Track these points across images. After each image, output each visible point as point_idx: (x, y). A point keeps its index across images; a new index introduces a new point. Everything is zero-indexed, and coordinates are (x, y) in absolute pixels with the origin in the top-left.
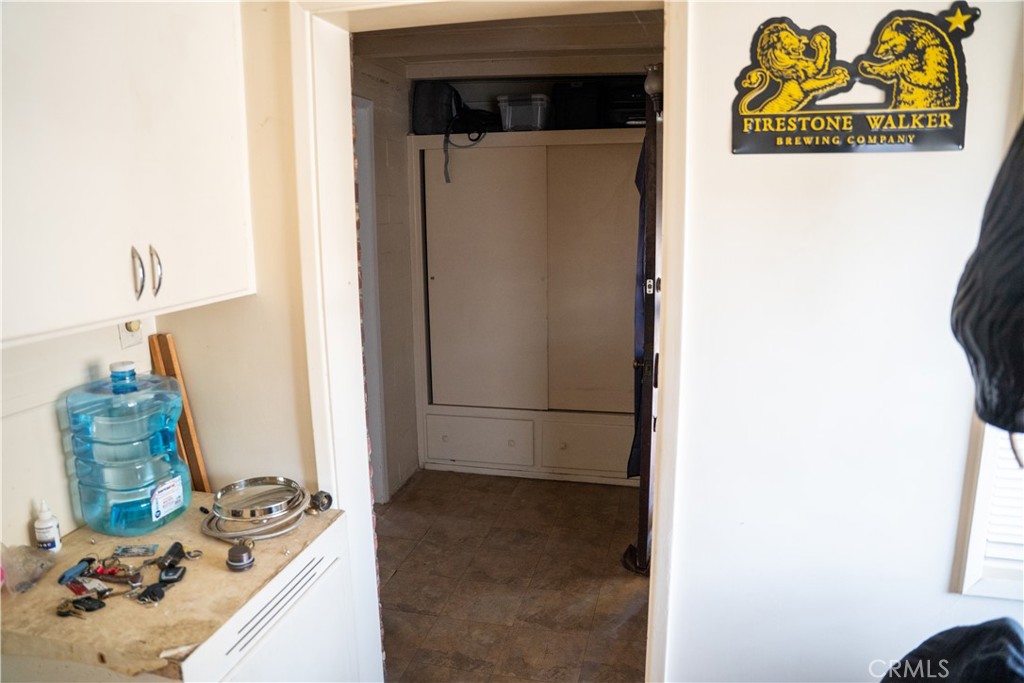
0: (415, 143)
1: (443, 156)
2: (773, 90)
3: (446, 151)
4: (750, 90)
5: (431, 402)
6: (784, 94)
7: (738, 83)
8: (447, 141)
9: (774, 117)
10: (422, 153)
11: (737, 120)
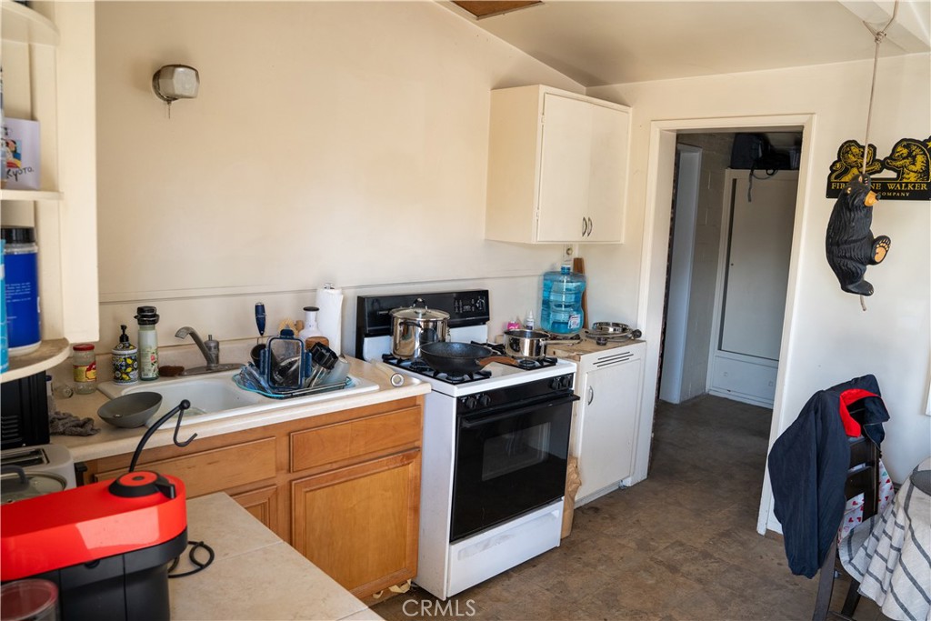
0: (730, 174)
1: (749, 184)
2: (846, 171)
3: (750, 181)
4: (835, 171)
5: (720, 349)
6: (851, 173)
7: (831, 168)
8: (751, 174)
9: (845, 183)
10: (735, 181)
11: (829, 184)
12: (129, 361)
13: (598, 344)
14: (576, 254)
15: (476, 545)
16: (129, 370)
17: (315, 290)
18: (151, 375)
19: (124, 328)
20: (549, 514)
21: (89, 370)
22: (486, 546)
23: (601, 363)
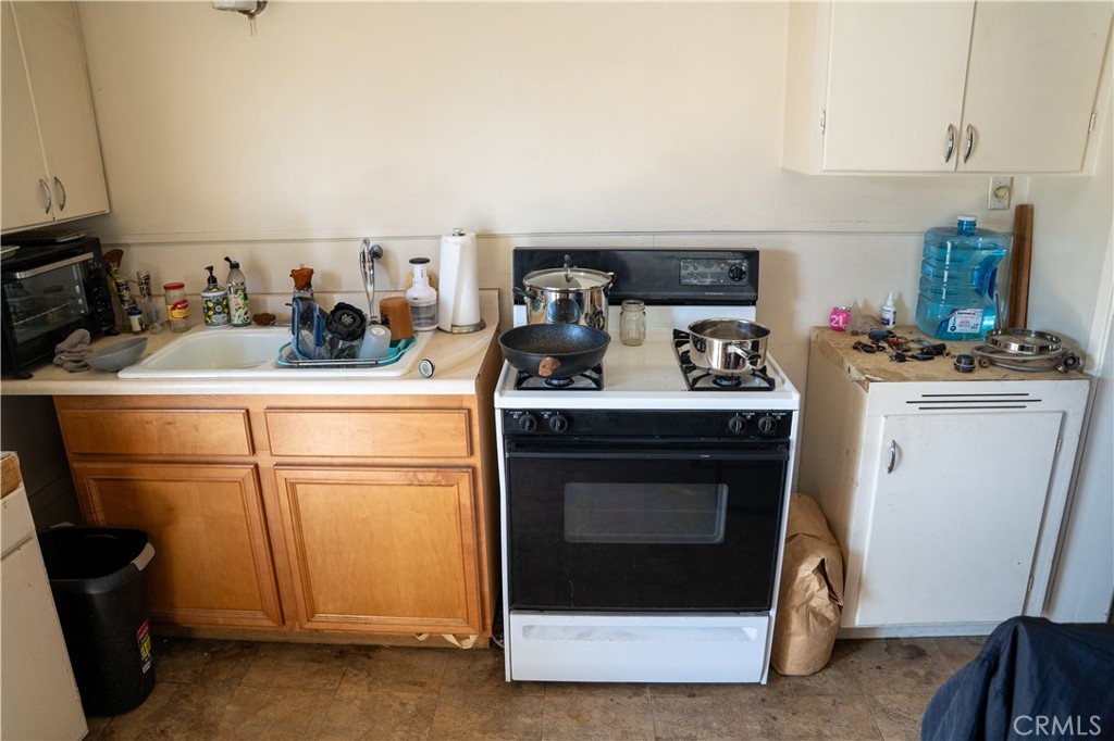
12: (211, 305)
13: (957, 368)
14: (1022, 195)
15: (566, 629)
16: (211, 313)
17: (439, 237)
18: (236, 321)
19: (210, 269)
20: (739, 629)
21: (173, 308)
22: (584, 635)
23: (929, 403)
